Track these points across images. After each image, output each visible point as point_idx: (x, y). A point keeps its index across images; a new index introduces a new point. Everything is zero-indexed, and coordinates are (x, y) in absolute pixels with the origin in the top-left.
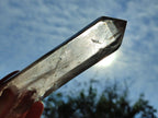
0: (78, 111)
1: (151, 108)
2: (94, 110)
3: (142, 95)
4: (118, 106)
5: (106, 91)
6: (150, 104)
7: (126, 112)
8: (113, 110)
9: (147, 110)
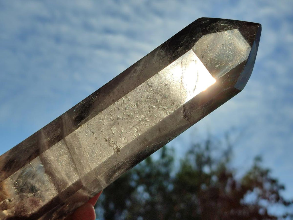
0: (141, 189)
1: (273, 182)
2: (170, 187)
3: (258, 159)
4: (214, 179)
5: (191, 152)
6: (273, 175)
7: (228, 189)
8: (204, 187)
9: (267, 186)
